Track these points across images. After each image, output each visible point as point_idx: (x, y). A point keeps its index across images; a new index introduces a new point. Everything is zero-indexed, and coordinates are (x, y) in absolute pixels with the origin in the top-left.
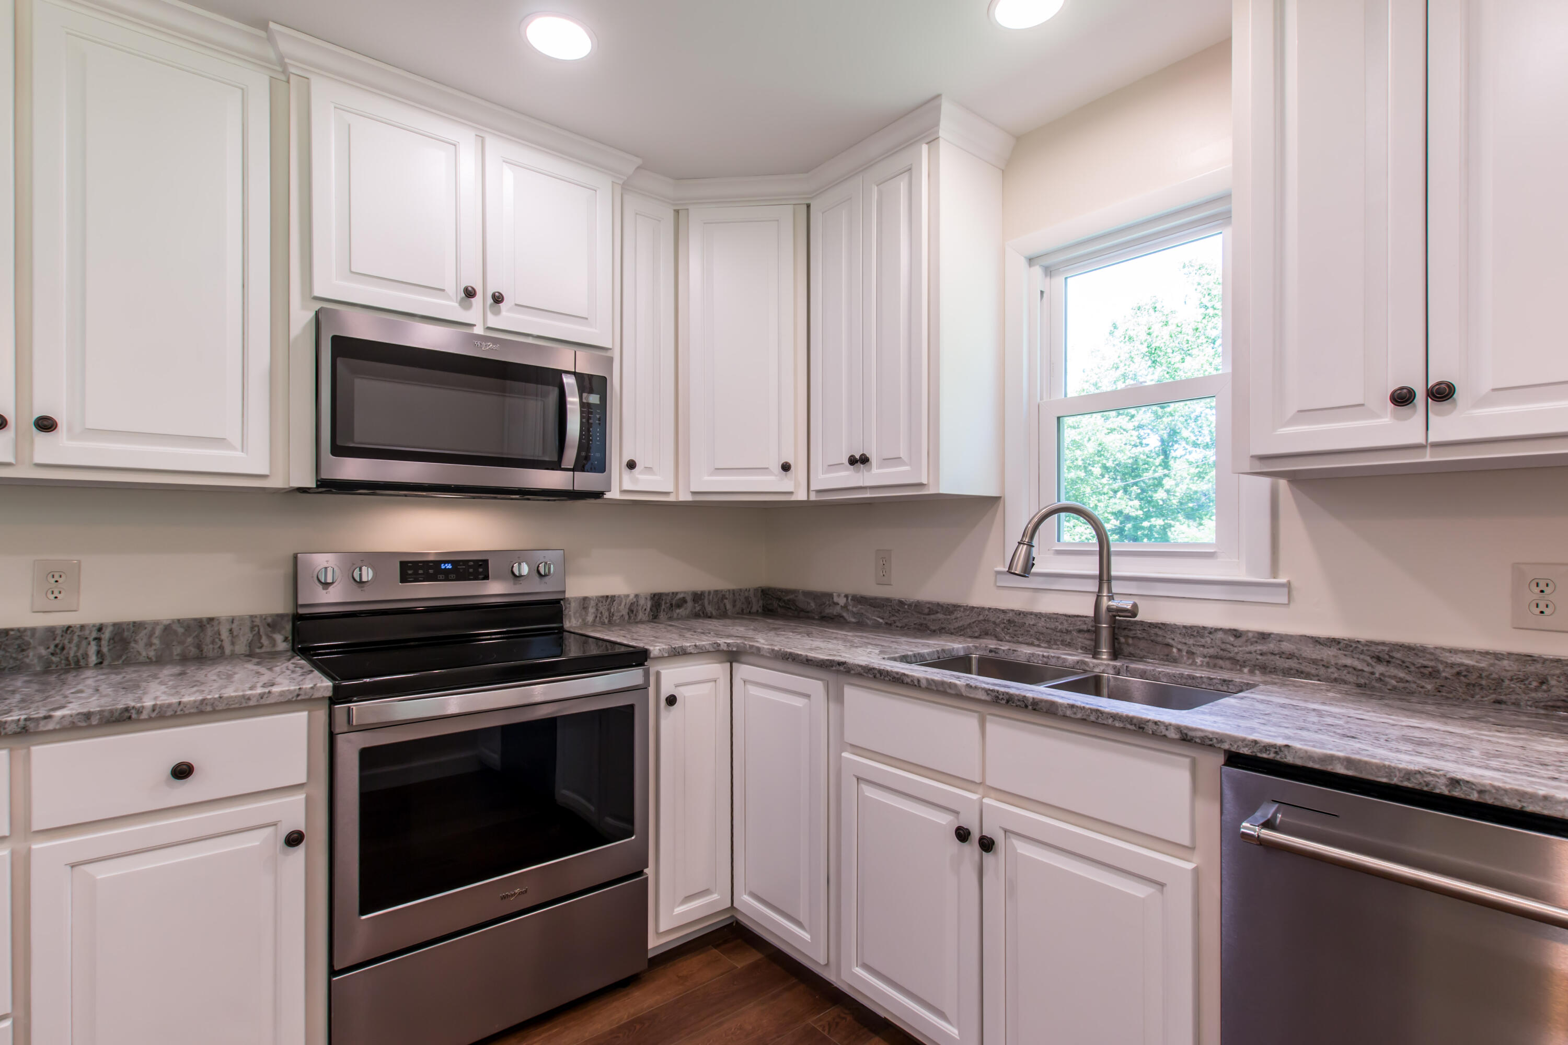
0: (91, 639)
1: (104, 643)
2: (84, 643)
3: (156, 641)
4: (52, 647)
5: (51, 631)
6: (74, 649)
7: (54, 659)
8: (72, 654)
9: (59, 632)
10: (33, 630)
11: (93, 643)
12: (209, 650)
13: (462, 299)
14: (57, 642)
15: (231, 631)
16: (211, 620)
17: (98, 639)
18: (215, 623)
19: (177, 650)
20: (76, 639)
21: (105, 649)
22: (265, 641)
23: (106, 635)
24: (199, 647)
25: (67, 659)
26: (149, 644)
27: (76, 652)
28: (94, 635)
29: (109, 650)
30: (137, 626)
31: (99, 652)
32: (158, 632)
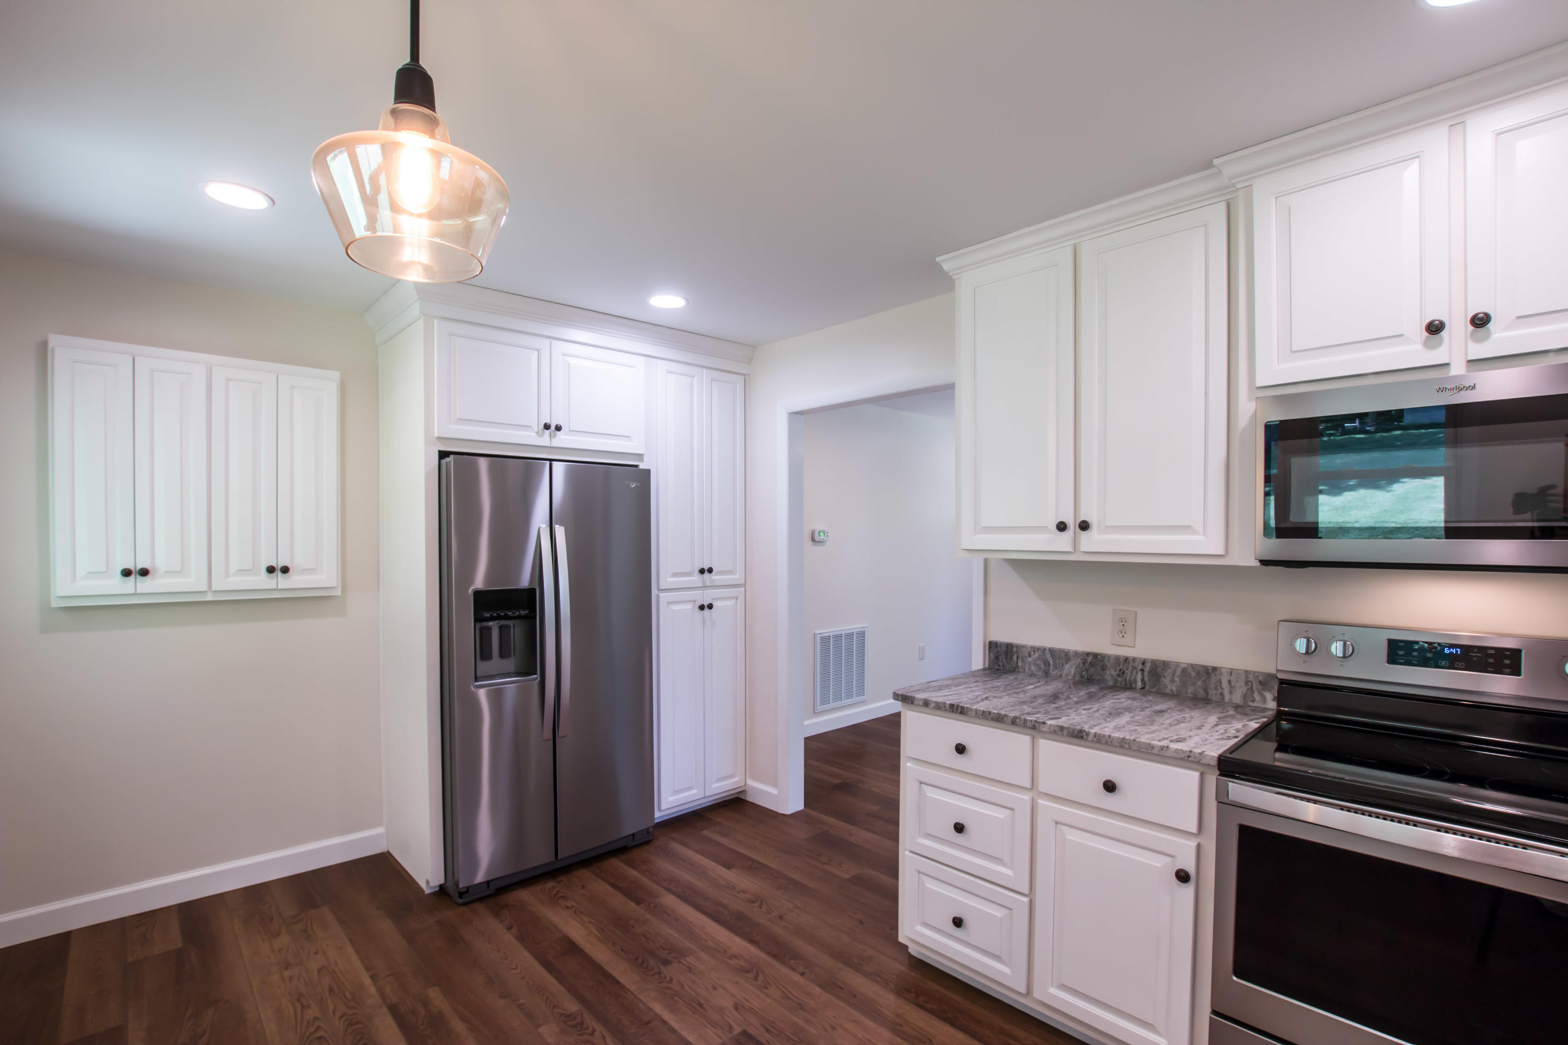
0: (1139, 669)
1: (1146, 673)
2: (1135, 671)
3: (1177, 679)
4: (1118, 670)
5: (1117, 658)
6: (1129, 674)
7: (1119, 679)
8: (1128, 678)
9: (1122, 661)
10: (1109, 657)
11: (1140, 673)
12: (1213, 694)
14: (1120, 667)
15: (1229, 681)
16: (1215, 669)
17: (1142, 670)
18: (1218, 673)
19: (1190, 689)
20: (1130, 668)
21: (1146, 679)
22: (1256, 696)
23: (1147, 669)
24: (1206, 690)
25: (1125, 681)
26: (1173, 681)
27: (1131, 677)
28: (1140, 667)
29: (1149, 680)
30: (1165, 664)
31: (1143, 680)
32: (1178, 672)
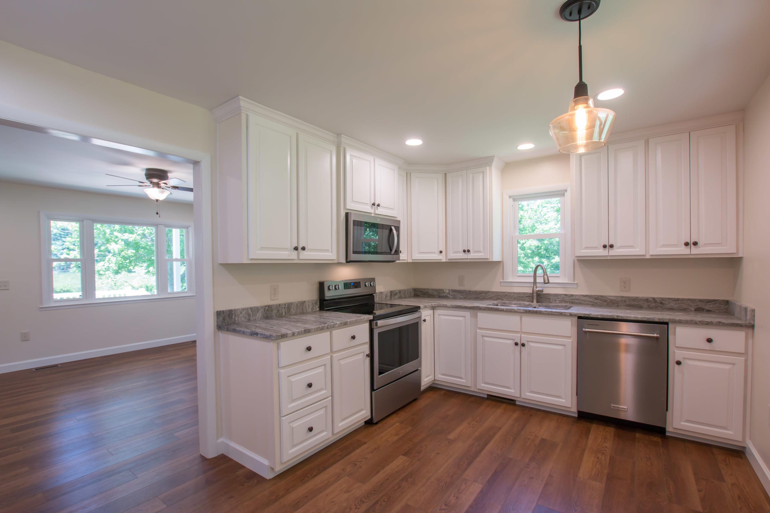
0: (284, 308)
1: (286, 309)
2: (282, 309)
3: (295, 308)
4: (277, 310)
5: (277, 305)
6: (281, 310)
7: (277, 313)
8: (280, 312)
9: (278, 306)
10: (273, 305)
11: (284, 309)
12: (305, 311)
13: (372, 206)
14: (278, 309)
15: (308, 305)
16: (305, 301)
17: (285, 308)
18: (305, 303)
19: (299, 311)
20: (281, 308)
21: (286, 311)
22: (314, 308)
23: (286, 307)
24: (303, 310)
25: (280, 313)
26: (294, 309)
27: (281, 312)
28: (284, 307)
29: (287, 311)
30: (291, 303)
31: (285, 312)
32: (295, 305)
